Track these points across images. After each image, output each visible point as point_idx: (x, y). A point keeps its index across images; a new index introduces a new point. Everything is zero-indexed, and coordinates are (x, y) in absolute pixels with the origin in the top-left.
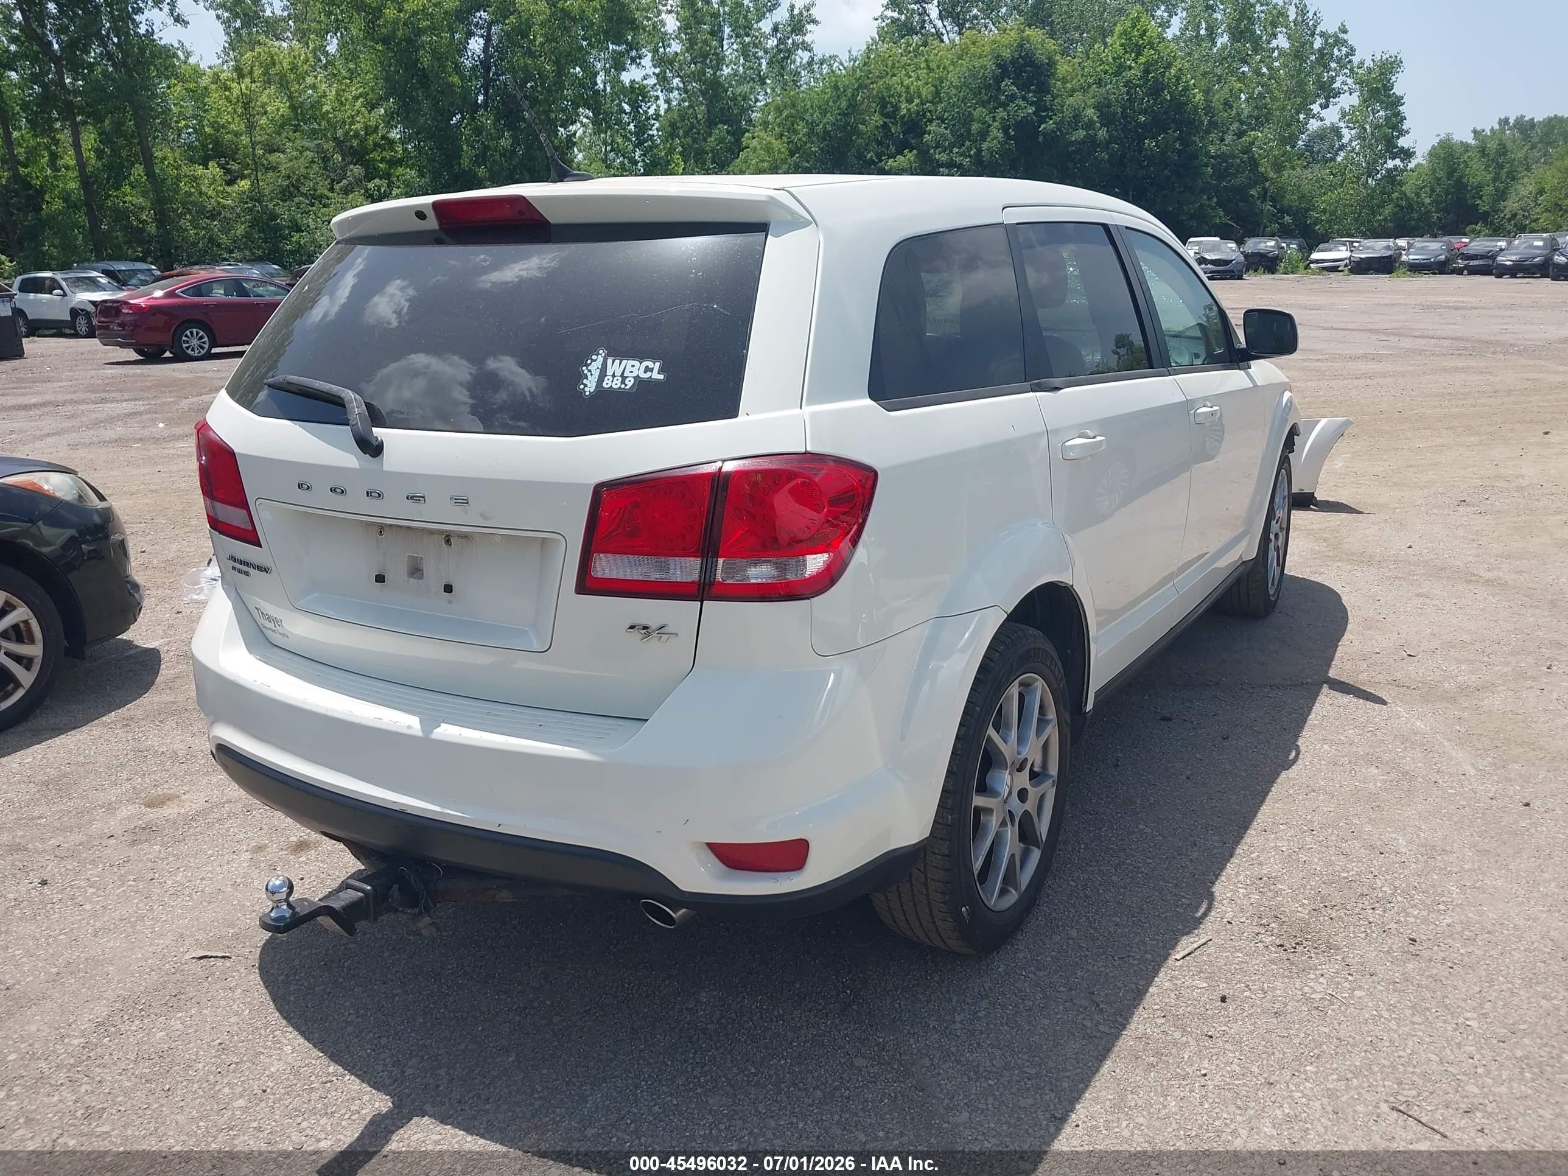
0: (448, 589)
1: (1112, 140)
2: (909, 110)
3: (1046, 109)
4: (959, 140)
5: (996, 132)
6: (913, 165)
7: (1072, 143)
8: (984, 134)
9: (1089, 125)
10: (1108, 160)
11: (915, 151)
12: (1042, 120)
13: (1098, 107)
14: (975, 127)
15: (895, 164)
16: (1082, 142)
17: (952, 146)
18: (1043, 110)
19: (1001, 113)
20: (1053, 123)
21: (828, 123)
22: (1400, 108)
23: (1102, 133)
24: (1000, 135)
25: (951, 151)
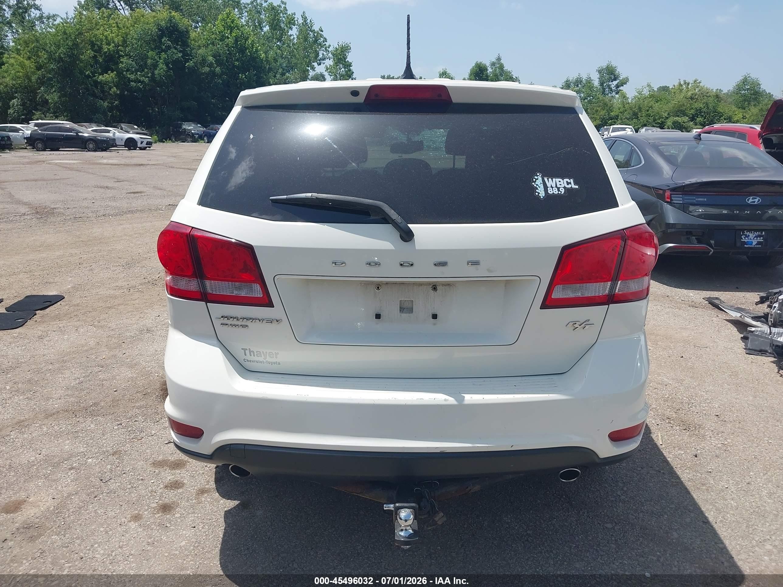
0: (435, 316)
1: (223, 73)
2: (109, 49)
3: (188, 55)
4: (141, 68)
5: (162, 66)
6: (115, 80)
7: (203, 74)
8: (155, 66)
9: (210, 65)
10: (222, 84)
11: (115, 72)
12: (187, 61)
13: (214, 56)
14: (149, 61)
15: (103, 78)
16: (207, 74)
17: (136, 71)
18: (187, 56)
19: (163, 55)
20: (193, 63)
21: (62, 53)
22: (351, 68)
23: (218, 69)
24: (165, 67)
25: (136, 74)
